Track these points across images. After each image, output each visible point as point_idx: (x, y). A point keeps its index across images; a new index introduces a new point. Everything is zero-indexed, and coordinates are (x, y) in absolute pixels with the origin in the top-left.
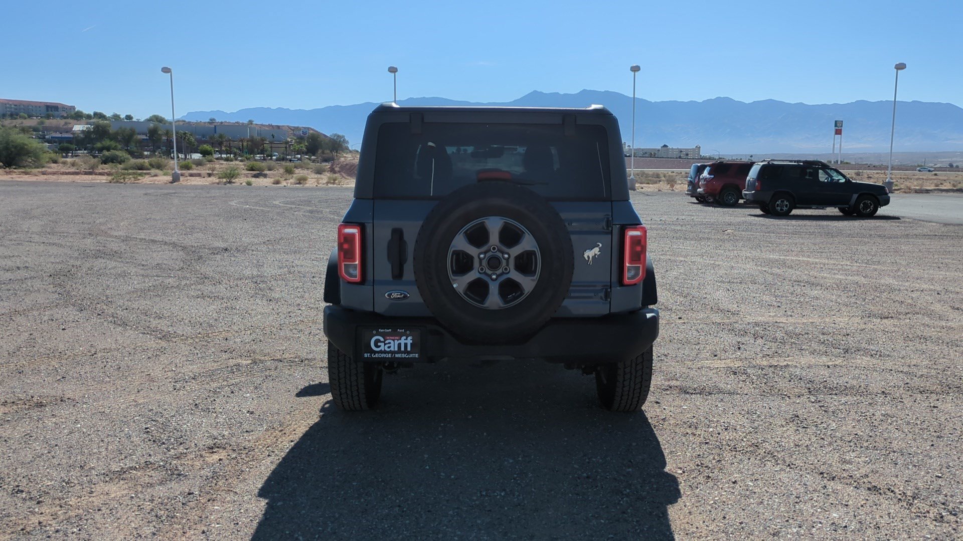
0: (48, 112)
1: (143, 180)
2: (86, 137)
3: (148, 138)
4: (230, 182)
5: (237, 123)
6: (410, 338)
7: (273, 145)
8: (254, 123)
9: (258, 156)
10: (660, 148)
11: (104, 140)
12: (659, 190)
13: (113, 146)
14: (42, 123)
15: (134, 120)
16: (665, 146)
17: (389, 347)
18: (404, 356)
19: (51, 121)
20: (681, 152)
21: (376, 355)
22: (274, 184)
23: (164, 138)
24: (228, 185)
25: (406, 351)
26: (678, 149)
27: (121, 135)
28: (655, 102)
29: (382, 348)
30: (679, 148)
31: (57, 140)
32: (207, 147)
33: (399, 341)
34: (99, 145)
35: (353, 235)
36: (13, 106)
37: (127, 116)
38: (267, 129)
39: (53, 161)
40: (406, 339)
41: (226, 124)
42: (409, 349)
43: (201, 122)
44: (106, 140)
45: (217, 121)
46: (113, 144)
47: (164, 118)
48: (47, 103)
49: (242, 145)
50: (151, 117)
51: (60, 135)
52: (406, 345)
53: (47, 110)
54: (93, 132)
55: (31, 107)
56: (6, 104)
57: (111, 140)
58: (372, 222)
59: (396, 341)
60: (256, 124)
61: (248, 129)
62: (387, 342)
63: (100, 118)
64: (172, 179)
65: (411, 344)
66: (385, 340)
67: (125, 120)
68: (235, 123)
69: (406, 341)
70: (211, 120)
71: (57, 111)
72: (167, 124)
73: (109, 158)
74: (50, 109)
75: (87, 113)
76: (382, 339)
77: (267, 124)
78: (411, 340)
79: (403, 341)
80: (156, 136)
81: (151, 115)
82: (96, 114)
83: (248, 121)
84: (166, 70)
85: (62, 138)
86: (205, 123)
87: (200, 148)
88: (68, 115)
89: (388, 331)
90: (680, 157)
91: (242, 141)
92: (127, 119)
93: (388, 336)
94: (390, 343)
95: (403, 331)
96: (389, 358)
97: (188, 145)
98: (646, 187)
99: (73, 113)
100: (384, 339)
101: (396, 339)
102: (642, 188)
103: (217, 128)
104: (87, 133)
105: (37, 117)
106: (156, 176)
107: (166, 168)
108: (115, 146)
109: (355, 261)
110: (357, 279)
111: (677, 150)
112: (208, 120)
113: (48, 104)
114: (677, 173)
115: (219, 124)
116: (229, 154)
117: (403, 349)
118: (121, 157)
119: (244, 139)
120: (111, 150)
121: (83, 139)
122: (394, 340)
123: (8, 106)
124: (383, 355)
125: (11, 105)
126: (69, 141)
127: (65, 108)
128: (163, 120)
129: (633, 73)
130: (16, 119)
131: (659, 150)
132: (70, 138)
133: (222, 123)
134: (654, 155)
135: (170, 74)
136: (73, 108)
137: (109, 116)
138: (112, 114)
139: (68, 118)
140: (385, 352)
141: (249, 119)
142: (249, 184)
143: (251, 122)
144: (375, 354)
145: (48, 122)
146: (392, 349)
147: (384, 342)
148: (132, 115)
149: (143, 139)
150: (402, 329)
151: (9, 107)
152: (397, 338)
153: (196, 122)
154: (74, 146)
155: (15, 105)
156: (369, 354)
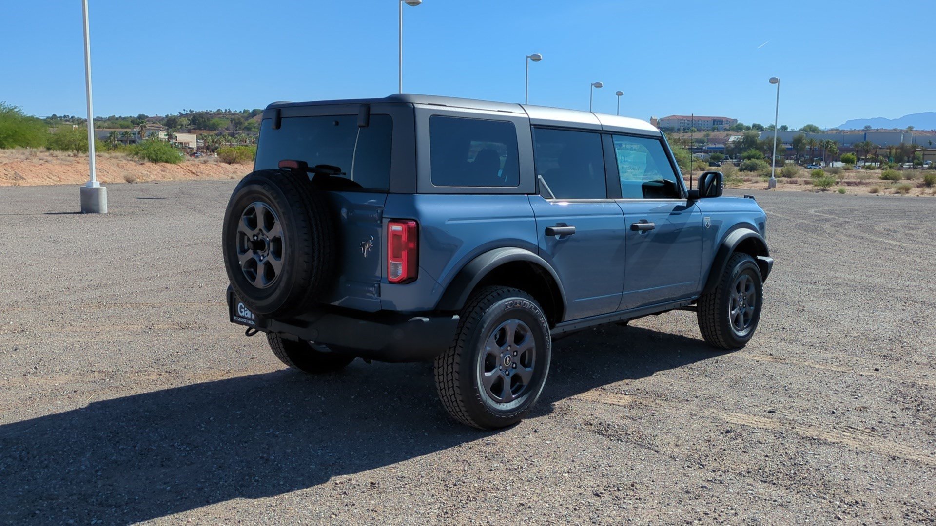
0: (714, 126)
1: (742, 186)
2: (736, 147)
3: (792, 147)
4: (823, 190)
5: (894, 129)
7: (926, 153)
8: (914, 129)
9: (907, 164)
11: (750, 149)
13: (758, 155)
14: (708, 135)
15: (789, 130)
17: (247, 314)
19: (715, 133)
22: (871, 192)
23: (808, 147)
24: (821, 193)
27: (767, 144)
29: (243, 314)
31: (712, 150)
32: (849, 155)
34: (745, 154)
36: (686, 121)
37: (782, 126)
38: (929, 135)
39: (700, 168)
41: (881, 131)
43: (855, 130)
44: (752, 149)
45: (873, 128)
46: (758, 153)
47: (817, 128)
48: (714, 117)
49: (890, 153)
50: (805, 127)
51: (714, 146)
53: (714, 124)
54: (743, 142)
55: (700, 122)
56: (681, 120)
57: (757, 149)
60: (917, 131)
61: (902, 135)
63: (757, 129)
64: (768, 185)
67: (781, 131)
68: (892, 130)
70: (866, 127)
71: (722, 124)
72: (820, 134)
73: (749, 166)
74: (716, 123)
75: (747, 125)
76: (243, 306)
77: (930, 130)
80: (800, 145)
81: (806, 125)
82: (754, 126)
83: (907, 127)
84: (774, 81)
85: (715, 148)
86: (859, 131)
87: (841, 156)
88: (730, 127)
91: (890, 148)
92: (783, 130)
97: (830, 154)
99: (735, 125)
103: (867, 135)
104: (737, 144)
105: (704, 130)
106: (757, 182)
107: (796, 175)
108: (760, 155)
112: (863, 128)
113: (715, 119)
115: (874, 131)
116: (874, 162)
118: (760, 165)
119: (892, 147)
120: (752, 159)
121: (733, 149)
123: (682, 121)
125: (685, 120)
126: (721, 151)
127: (729, 121)
128: (816, 130)
130: (687, 132)
132: (722, 148)
133: (877, 130)
135: (777, 84)
136: (736, 121)
137: (767, 127)
138: (769, 125)
139: (730, 130)
141: (909, 125)
142: (842, 192)
143: (910, 128)
145: (712, 135)
147: (244, 309)
148: (788, 126)
149: (788, 148)
151: (683, 123)
153: (849, 130)
154: (724, 156)
155: (688, 121)
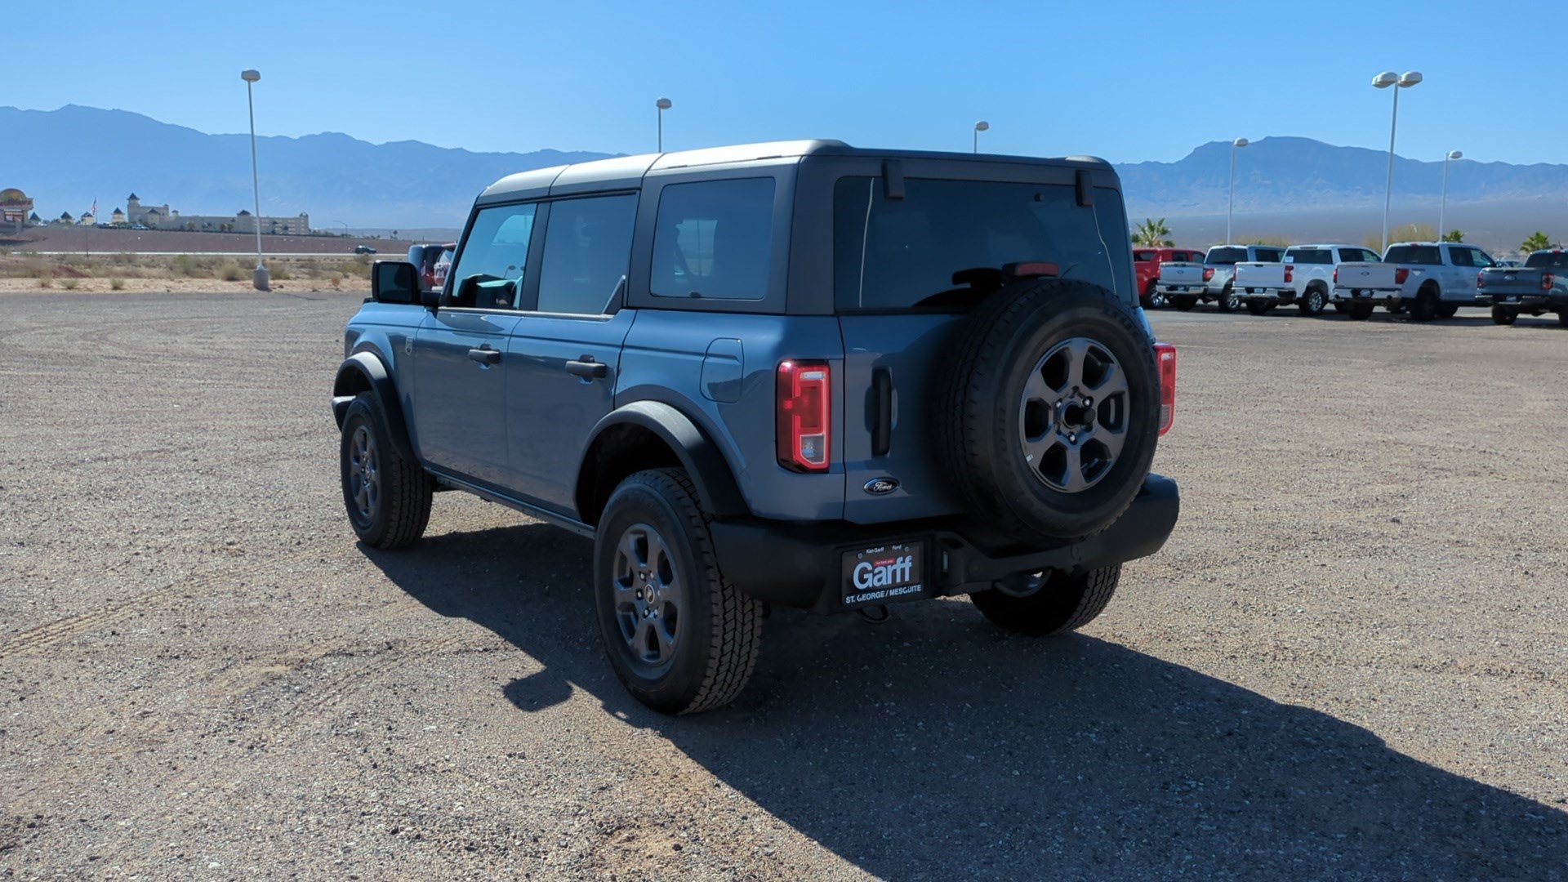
6: (908, 558)
10: (235, 216)
12: (314, 291)
16: (244, 213)
17: (880, 580)
18: (902, 591)
20: (275, 223)
21: (864, 597)
25: (904, 585)
26: (268, 218)
28: (214, 135)
29: (869, 584)
30: (271, 216)
33: (894, 567)
35: (818, 382)
40: (903, 562)
42: (907, 579)
52: (903, 570)
58: (842, 357)
59: (889, 567)
62: (876, 571)
65: (910, 568)
66: (874, 568)
69: (903, 566)
76: (870, 567)
78: (910, 561)
79: (898, 566)
89: (879, 550)
90: (274, 233)
93: (879, 560)
94: (880, 572)
95: (900, 547)
96: (881, 598)
98: (288, 285)
100: (872, 565)
101: (889, 564)
102: (281, 287)
109: (820, 431)
110: (824, 462)
111: (267, 221)
114: (281, 260)
117: (898, 580)
122: (886, 566)
124: (873, 595)
129: (246, 83)
131: (233, 220)
134: (229, 229)
140: (873, 590)
144: (861, 596)
146: (884, 582)
147: (872, 571)
150: (899, 544)
152: (891, 561)
156: (852, 597)
